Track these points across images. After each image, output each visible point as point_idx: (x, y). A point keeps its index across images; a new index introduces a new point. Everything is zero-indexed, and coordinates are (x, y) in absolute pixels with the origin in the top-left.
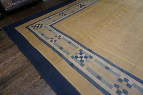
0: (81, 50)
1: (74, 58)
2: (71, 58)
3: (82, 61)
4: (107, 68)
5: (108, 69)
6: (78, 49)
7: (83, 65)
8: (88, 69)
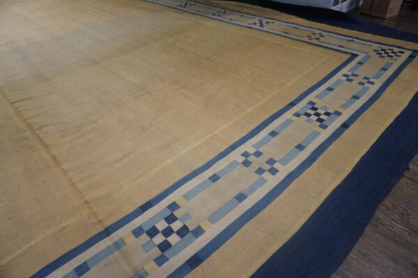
0: (137, 232)
1: (167, 254)
2: (165, 265)
3: (183, 232)
4: (214, 178)
5: (218, 178)
6: (130, 240)
7: (198, 232)
8: (213, 218)
